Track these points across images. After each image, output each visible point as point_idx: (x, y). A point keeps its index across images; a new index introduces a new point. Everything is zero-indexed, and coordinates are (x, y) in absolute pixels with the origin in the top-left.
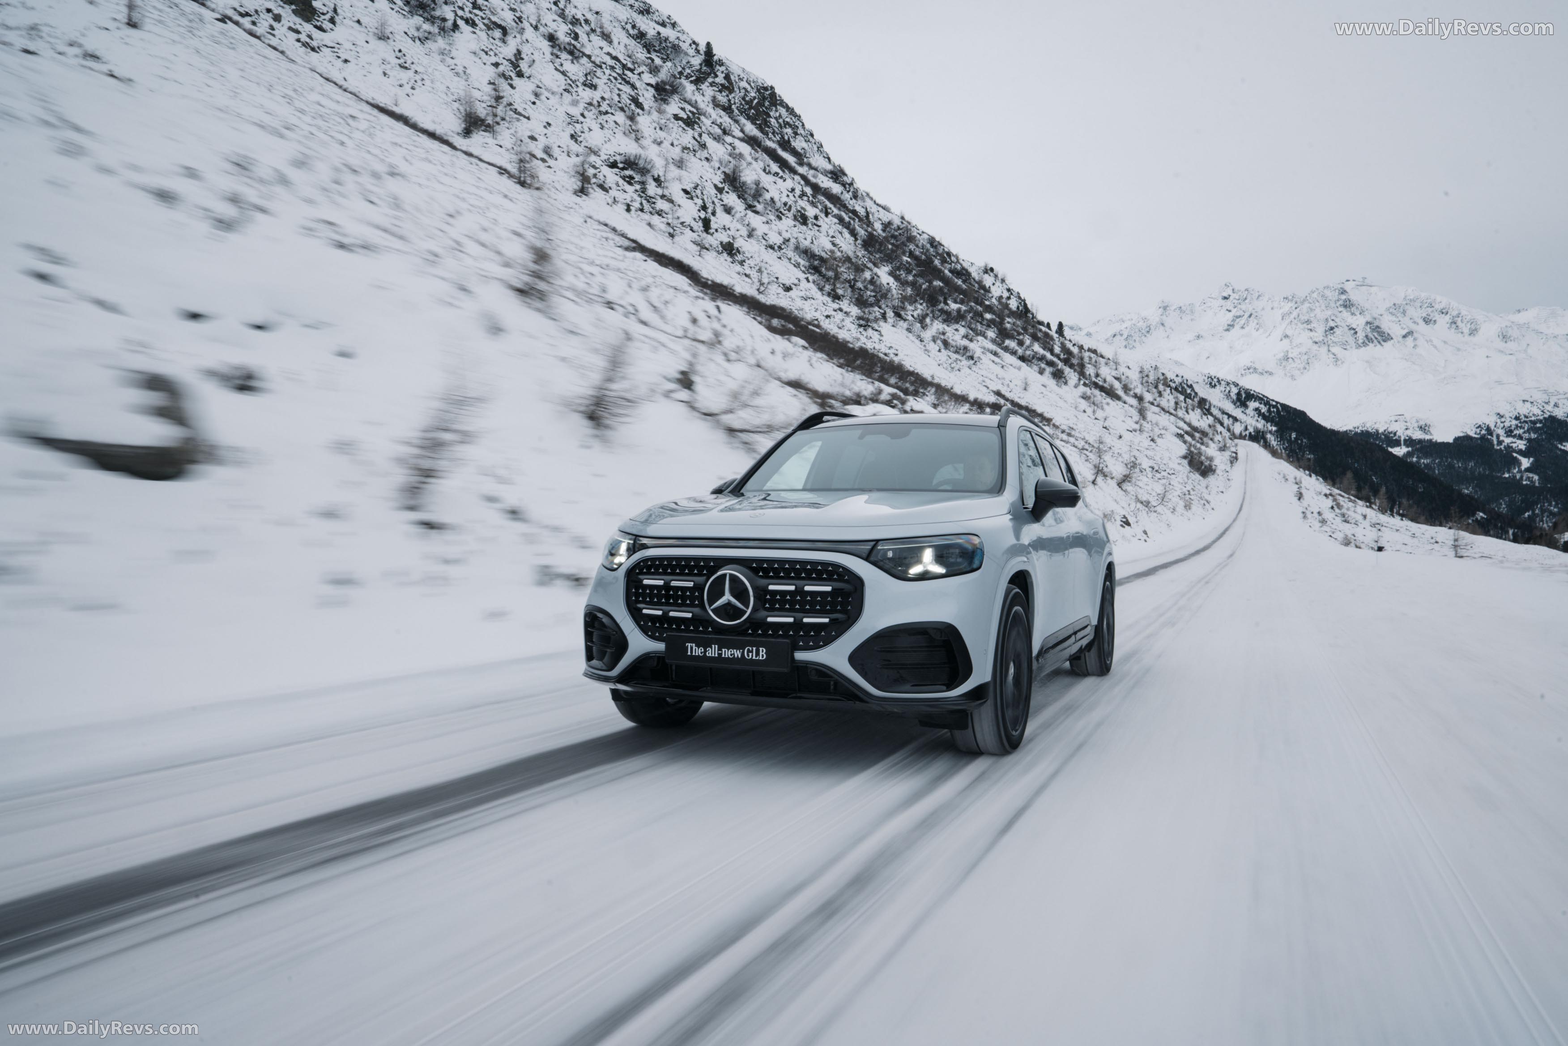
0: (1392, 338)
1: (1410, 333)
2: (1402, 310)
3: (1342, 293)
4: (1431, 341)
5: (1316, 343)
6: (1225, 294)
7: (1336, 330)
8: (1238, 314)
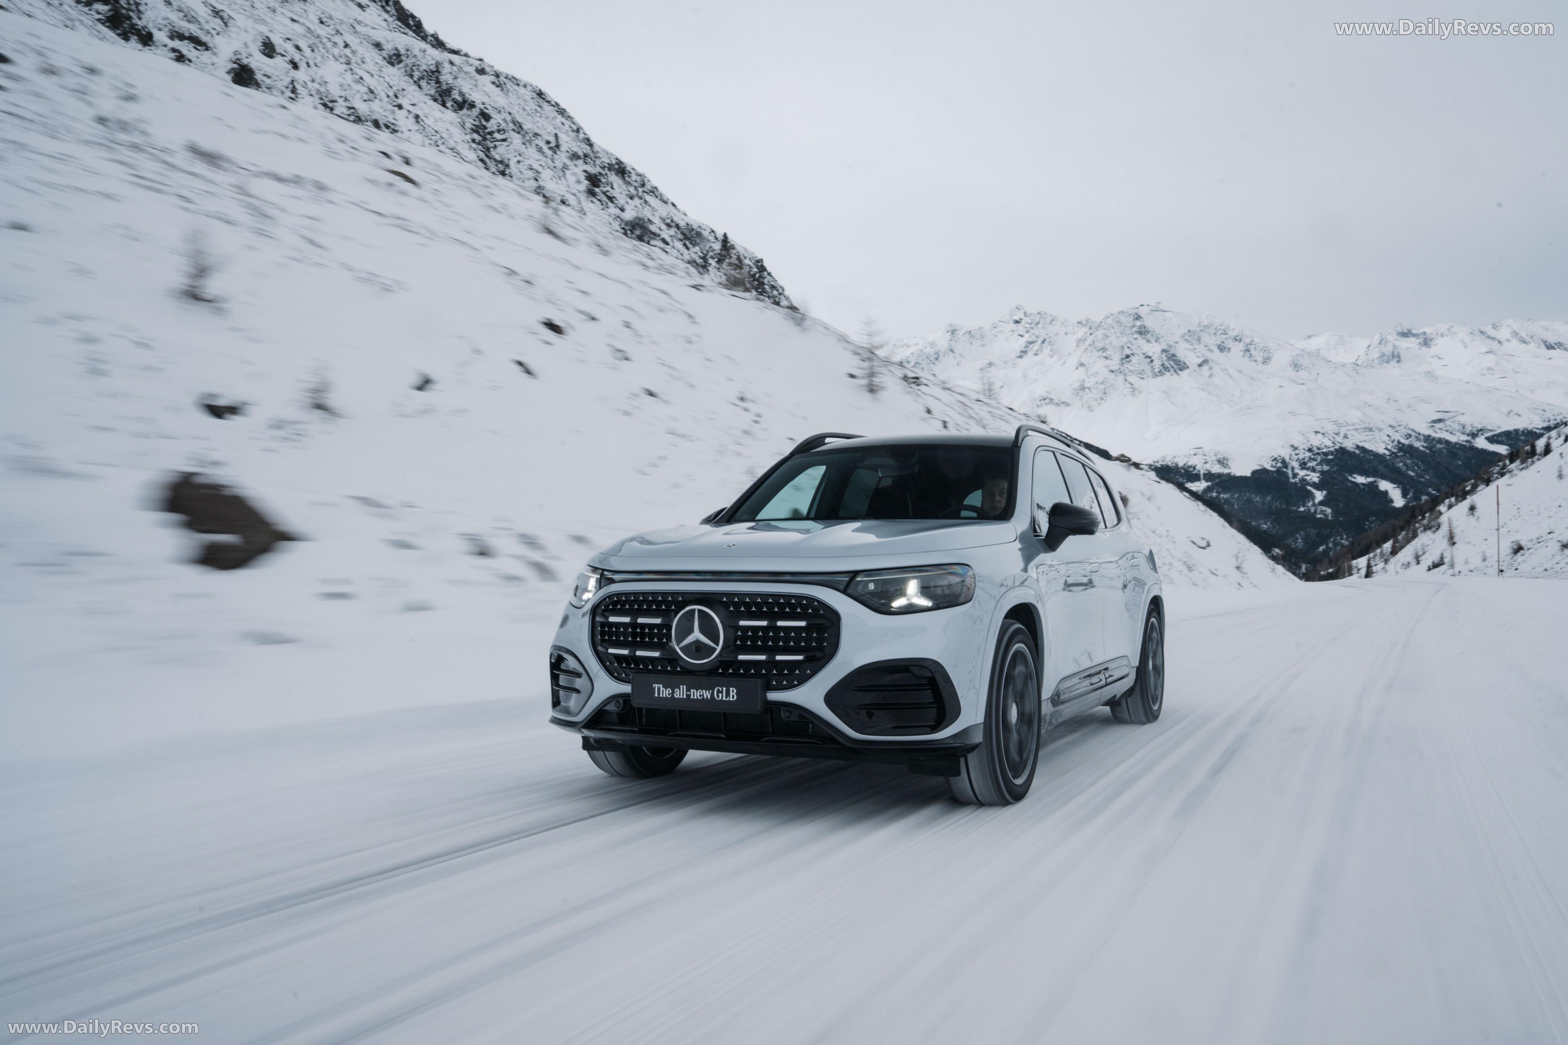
0: (1188, 367)
1: (1205, 362)
2: (1196, 337)
3: (1137, 319)
4: (1226, 370)
5: (1113, 372)
6: (1017, 318)
7: (1132, 358)
8: (1031, 340)
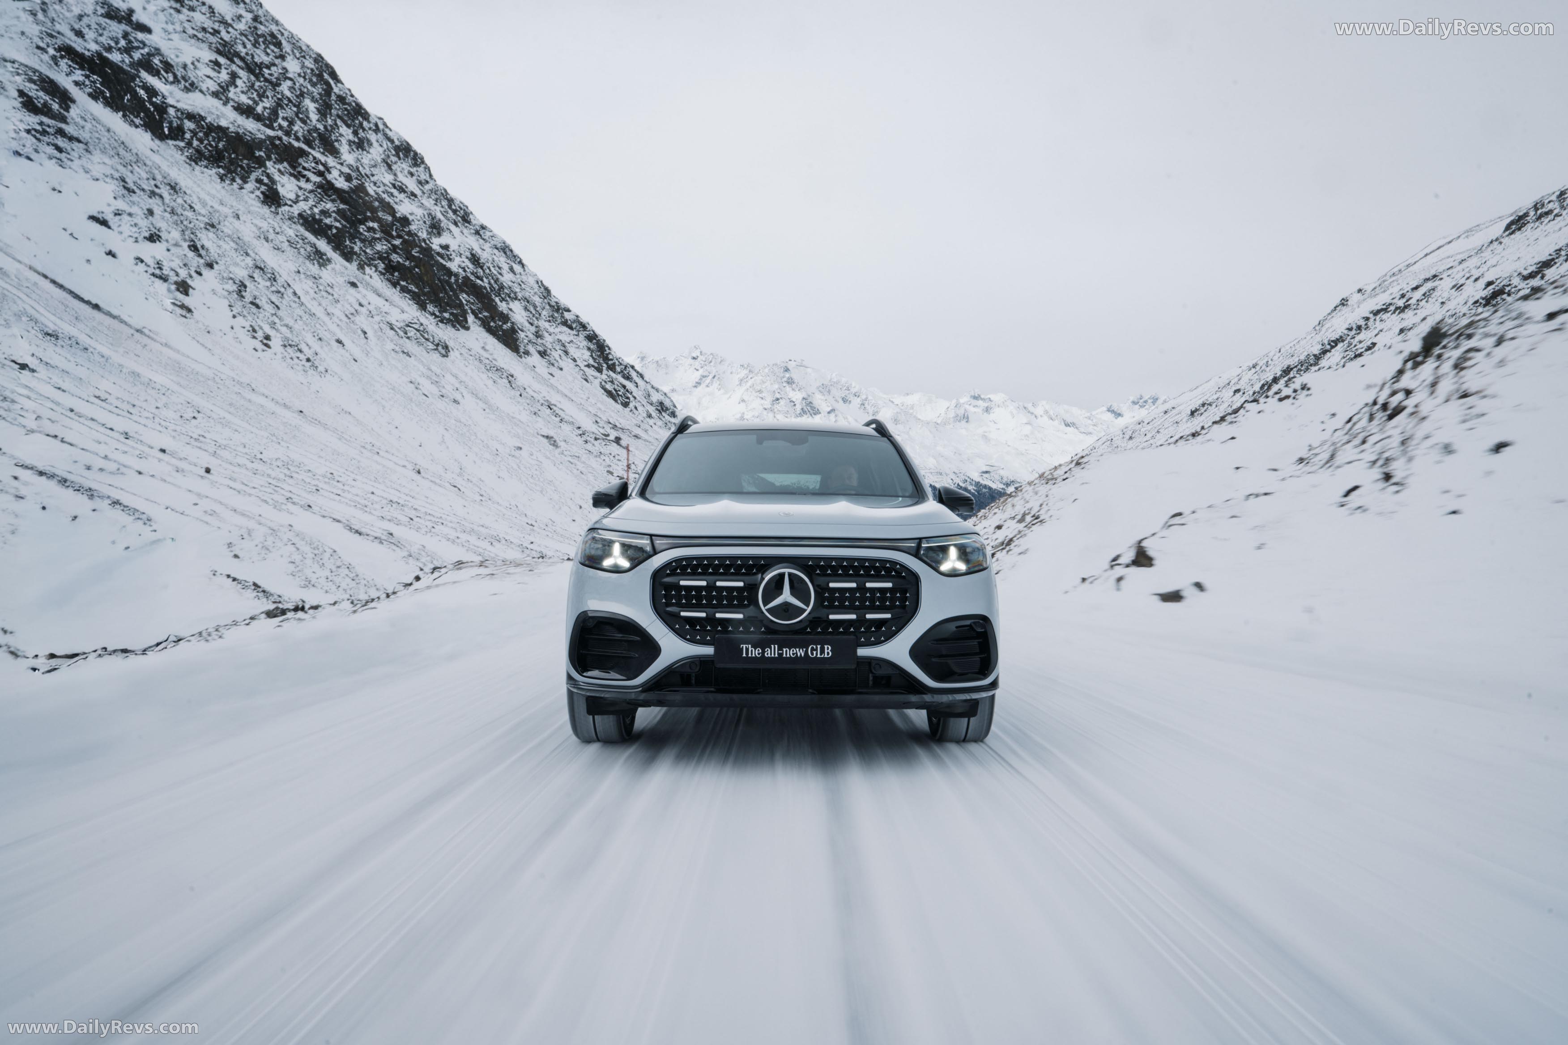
0: (820, 413)
2: (827, 390)
3: (786, 371)
4: (847, 418)
5: (765, 409)
6: (694, 355)
7: (780, 401)
8: (705, 374)
